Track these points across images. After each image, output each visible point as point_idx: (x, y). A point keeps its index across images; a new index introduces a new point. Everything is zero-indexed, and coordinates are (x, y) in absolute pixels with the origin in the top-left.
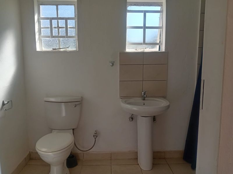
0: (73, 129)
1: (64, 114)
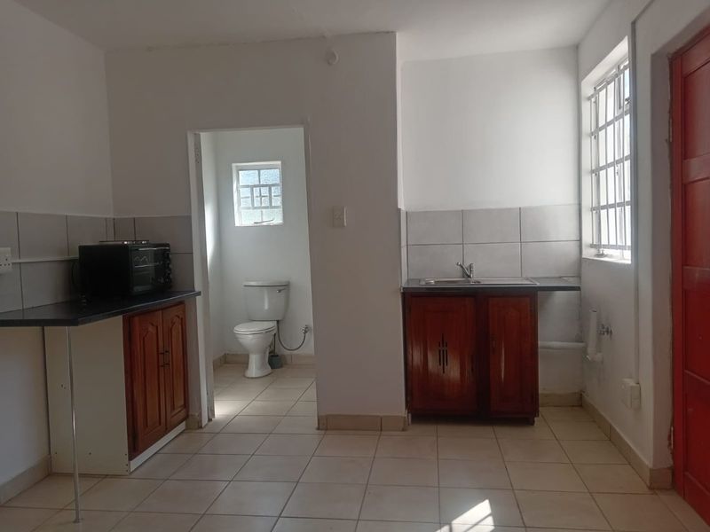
0: (278, 321)
1: (266, 307)
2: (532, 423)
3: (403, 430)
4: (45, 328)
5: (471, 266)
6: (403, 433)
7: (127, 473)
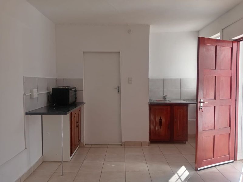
2: (185, 143)
3: (148, 146)
4: (43, 115)
5: (166, 96)
6: (149, 147)
7: (69, 161)
